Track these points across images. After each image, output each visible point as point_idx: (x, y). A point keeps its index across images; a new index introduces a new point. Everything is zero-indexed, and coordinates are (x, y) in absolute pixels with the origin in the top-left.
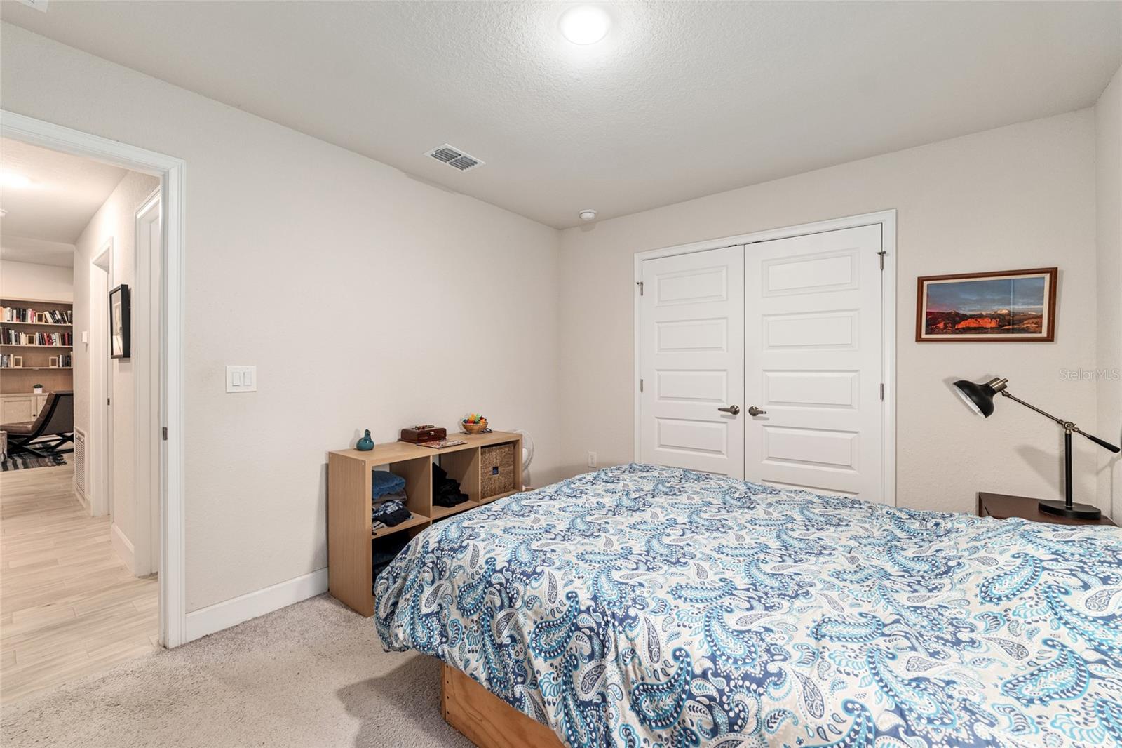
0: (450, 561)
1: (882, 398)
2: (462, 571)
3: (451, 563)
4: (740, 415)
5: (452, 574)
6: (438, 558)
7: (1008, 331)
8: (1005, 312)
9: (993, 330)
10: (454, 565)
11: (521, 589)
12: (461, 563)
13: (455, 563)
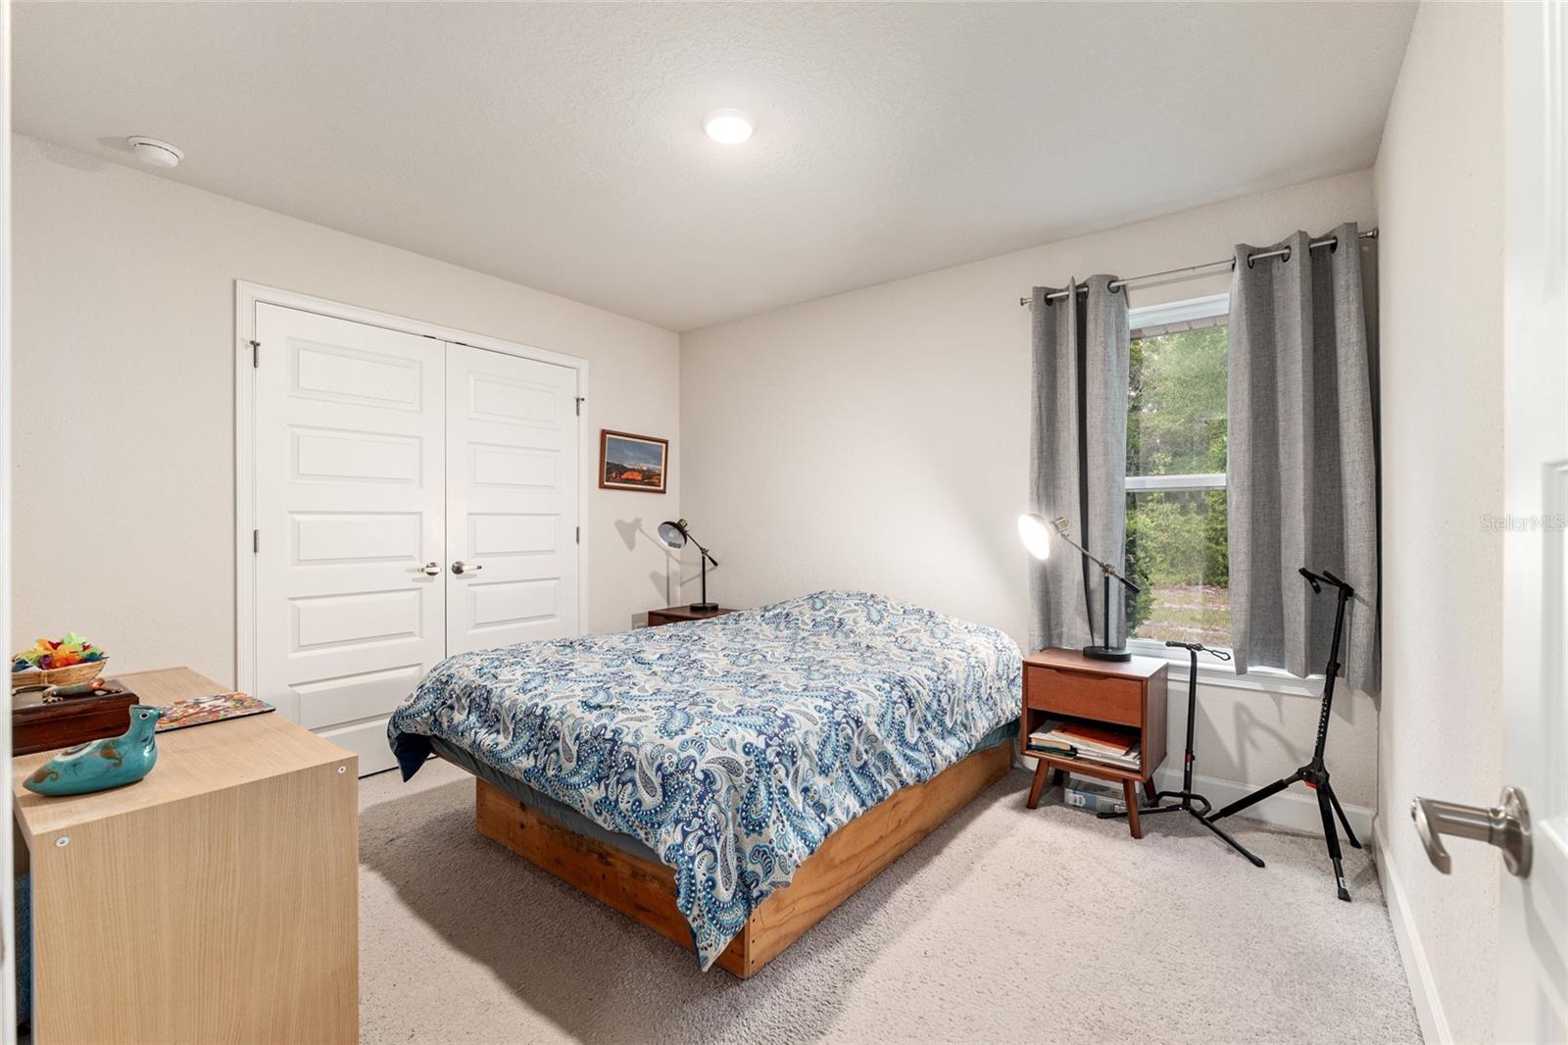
0: (794, 737)
1: (578, 541)
2: (810, 735)
3: (795, 739)
4: (439, 578)
5: (805, 746)
6: (780, 746)
7: (645, 484)
8: (645, 468)
9: (641, 482)
10: (800, 736)
11: (857, 707)
12: (803, 731)
13: (800, 734)
